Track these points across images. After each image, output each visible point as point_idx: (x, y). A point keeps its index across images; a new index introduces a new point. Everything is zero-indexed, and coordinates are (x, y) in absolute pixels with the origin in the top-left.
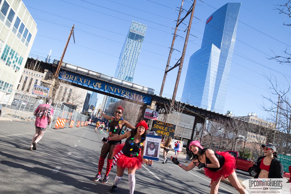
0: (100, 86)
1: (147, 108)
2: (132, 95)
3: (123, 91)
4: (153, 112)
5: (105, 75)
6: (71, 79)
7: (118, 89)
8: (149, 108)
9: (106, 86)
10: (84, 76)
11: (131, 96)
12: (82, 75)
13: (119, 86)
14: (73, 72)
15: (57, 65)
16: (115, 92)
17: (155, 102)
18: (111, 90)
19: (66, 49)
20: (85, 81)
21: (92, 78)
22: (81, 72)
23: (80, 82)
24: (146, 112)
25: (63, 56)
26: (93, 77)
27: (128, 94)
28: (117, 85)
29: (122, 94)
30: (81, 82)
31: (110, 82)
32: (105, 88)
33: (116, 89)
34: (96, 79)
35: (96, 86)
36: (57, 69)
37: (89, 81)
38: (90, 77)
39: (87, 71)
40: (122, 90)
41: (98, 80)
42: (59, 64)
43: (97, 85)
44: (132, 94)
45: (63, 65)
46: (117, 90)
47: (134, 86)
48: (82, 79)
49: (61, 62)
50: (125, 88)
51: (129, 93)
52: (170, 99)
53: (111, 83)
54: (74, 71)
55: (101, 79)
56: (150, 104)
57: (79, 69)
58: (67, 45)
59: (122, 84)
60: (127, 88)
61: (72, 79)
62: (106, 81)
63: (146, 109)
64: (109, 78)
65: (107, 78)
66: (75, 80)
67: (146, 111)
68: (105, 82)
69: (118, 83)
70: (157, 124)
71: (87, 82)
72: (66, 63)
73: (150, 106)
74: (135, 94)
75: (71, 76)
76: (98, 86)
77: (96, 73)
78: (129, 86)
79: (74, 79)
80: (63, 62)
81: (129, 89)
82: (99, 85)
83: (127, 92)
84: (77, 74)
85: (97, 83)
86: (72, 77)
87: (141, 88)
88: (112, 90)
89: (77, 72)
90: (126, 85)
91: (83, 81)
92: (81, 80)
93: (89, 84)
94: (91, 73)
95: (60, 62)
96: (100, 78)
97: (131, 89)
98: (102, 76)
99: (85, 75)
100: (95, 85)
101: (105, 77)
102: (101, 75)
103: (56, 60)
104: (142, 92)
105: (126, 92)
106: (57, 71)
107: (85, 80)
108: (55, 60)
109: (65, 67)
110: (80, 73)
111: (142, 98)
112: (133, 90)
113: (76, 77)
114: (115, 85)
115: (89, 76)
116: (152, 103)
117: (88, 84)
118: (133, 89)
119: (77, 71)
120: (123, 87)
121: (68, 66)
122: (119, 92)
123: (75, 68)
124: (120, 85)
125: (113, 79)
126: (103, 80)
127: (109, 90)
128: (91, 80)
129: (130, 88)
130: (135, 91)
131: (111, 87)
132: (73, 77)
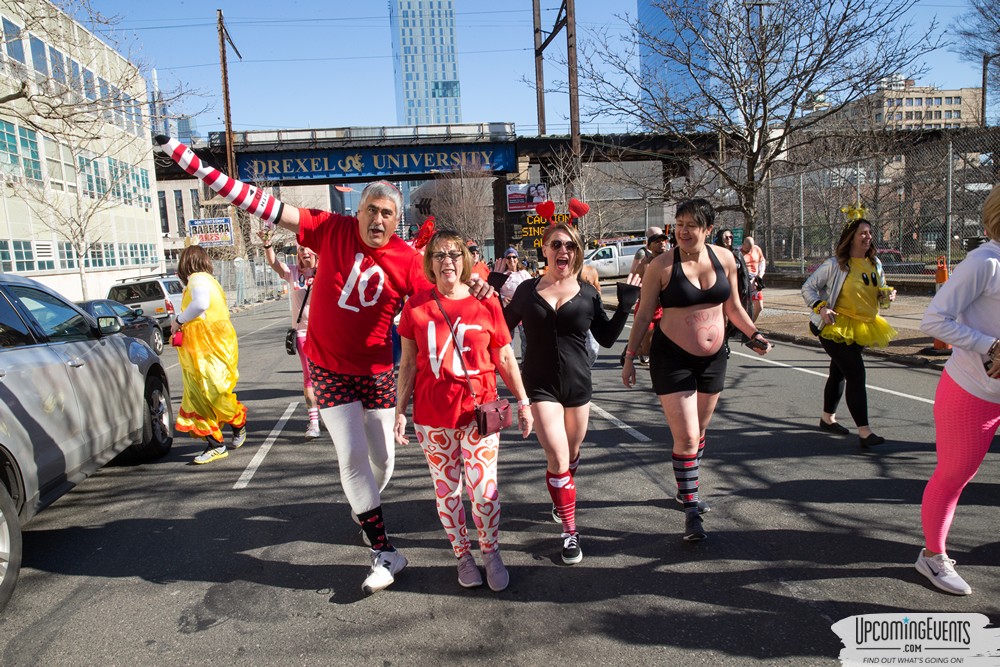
0: (359, 164)
1: (508, 182)
2: (456, 159)
3: (426, 155)
4: (529, 189)
5: (360, 129)
6: (274, 170)
7: (413, 156)
8: (514, 180)
9: (376, 158)
10: (305, 150)
11: (453, 161)
12: (298, 150)
13: (411, 146)
14: (272, 152)
15: (223, 147)
16: (406, 165)
17: (528, 158)
18: (392, 164)
19: (227, 93)
20: (313, 165)
21: (330, 149)
22: (294, 142)
23: (301, 169)
24: (510, 196)
25: (228, 115)
26: (331, 145)
27: (444, 161)
28: (405, 146)
29: (427, 165)
30: (305, 170)
31: (383, 144)
32: (376, 165)
33: (405, 156)
34: (343, 149)
35: (349, 166)
36: (229, 158)
37: (326, 160)
38: (324, 149)
39: (307, 135)
40: (424, 152)
41: (349, 148)
42: (228, 142)
43: (351, 162)
44: (456, 156)
45: (238, 139)
46: (410, 160)
47: (454, 130)
48: (302, 161)
49: (229, 134)
50: (430, 145)
51: (446, 156)
52: (568, 136)
53: (386, 146)
54: (272, 148)
55: (355, 144)
56: (515, 170)
57: (285, 136)
58: (226, 79)
59: (416, 137)
60: (436, 145)
61: (278, 171)
62: (370, 144)
63: (508, 186)
64: (377, 133)
65: (369, 134)
66: (286, 171)
67: (509, 192)
68: (368, 147)
69: (406, 138)
70: (531, 226)
71: (321, 164)
72: (243, 130)
73: (516, 175)
74: (464, 154)
75: (270, 162)
76: (354, 165)
77: (334, 132)
78: (439, 137)
79: (281, 167)
80: (235, 133)
81: (442, 144)
82: (356, 162)
83: (439, 155)
84: (285, 151)
85: (349, 158)
86: (274, 164)
87: (474, 130)
88: (397, 164)
89: (284, 147)
90: (430, 137)
91: (308, 164)
92: (302, 165)
93: (326, 169)
94: (320, 135)
95: (227, 135)
96: (351, 141)
97: (447, 142)
98: (354, 134)
99: (306, 147)
100: (344, 165)
101: (362, 134)
102: (352, 132)
103: (213, 133)
104: (481, 140)
105: (436, 156)
106: (229, 165)
107: (313, 160)
108: (211, 134)
109: (246, 144)
110: (292, 147)
111: (487, 159)
112: (454, 144)
113: (285, 161)
114: (399, 146)
115: (318, 146)
116: (520, 165)
117: (323, 168)
118: (452, 141)
119: (281, 143)
120: (423, 145)
121: (252, 138)
122: (417, 163)
123: (273, 137)
124: (414, 143)
125: (389, 133)
126: (362, 144)
127: (387, 165)
128: (327, 156)
129: (441, 141)
130: (460, 144)
131: (390, 157)
132: (277, 163)
